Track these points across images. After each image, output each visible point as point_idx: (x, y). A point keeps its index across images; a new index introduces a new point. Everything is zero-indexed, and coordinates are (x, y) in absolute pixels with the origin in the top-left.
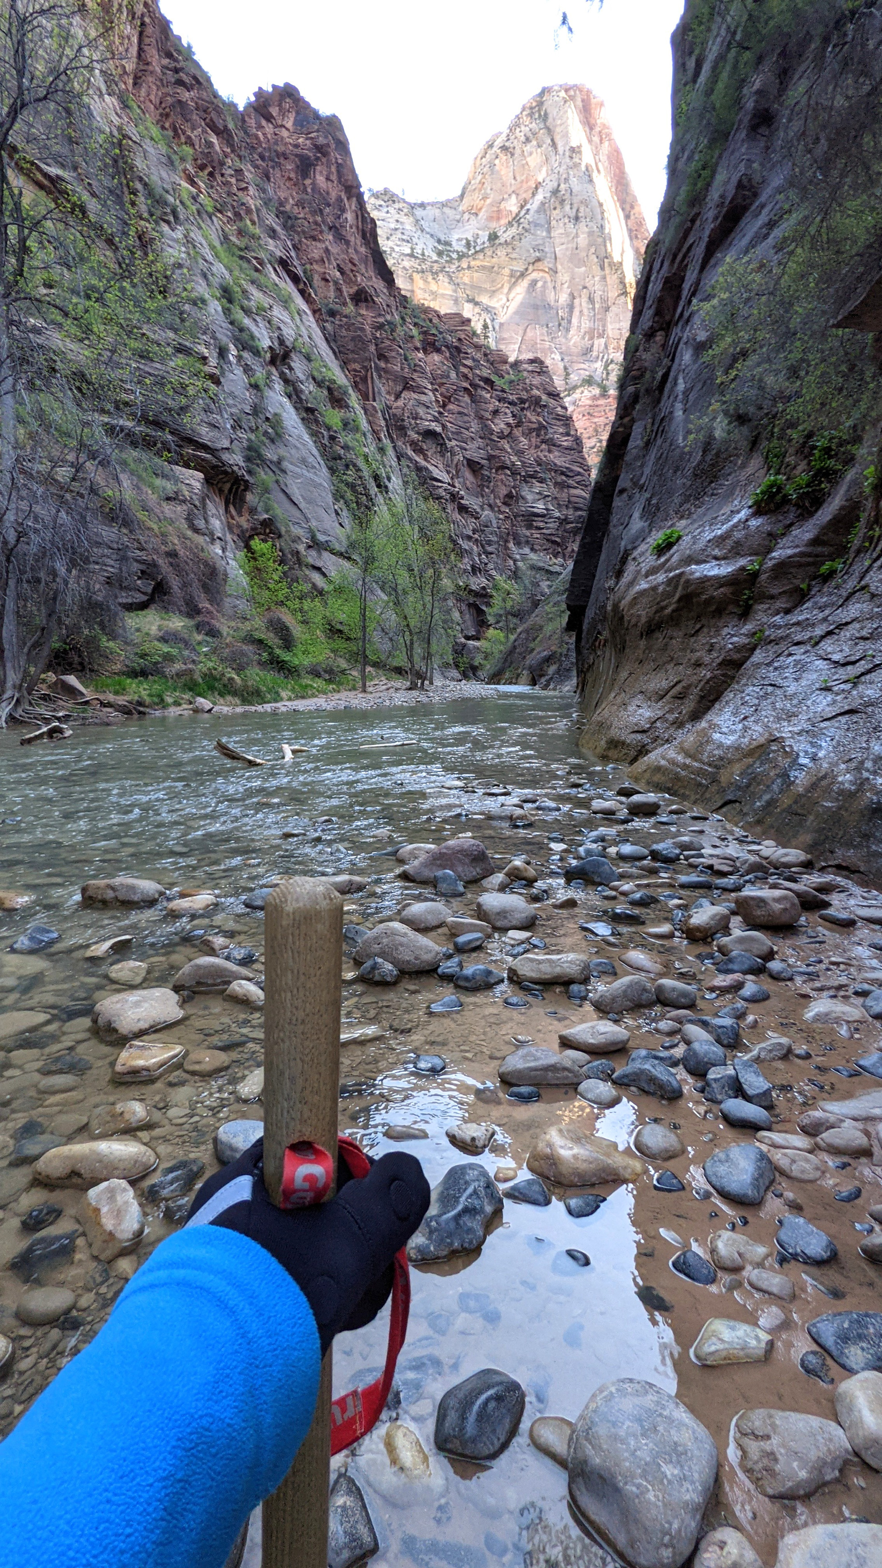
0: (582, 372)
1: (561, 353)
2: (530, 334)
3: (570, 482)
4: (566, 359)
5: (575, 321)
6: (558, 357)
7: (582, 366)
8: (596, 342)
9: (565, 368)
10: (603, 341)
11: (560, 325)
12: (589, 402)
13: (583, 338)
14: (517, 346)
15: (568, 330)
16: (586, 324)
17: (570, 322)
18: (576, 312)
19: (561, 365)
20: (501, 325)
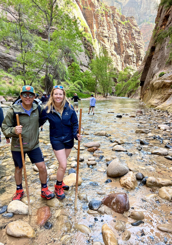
0: (143, 18)
1: (138, 14)
2: (130, 9)
3: (139, 47)
4: (140, 15)
5: (142, 6)
6: (137, 15)
7: (144, 17)
8: (147, 11)
9: (139, 18)
10: (149, 11)
11: (138, 7)
12: (145, 26)
13: (144, 10)
14: (127, 13)
15: (140, 8)
16: (145, 6)
17: (141, 6)
18: (143, 3)
19: (138, 17)
20: (123, 7)
